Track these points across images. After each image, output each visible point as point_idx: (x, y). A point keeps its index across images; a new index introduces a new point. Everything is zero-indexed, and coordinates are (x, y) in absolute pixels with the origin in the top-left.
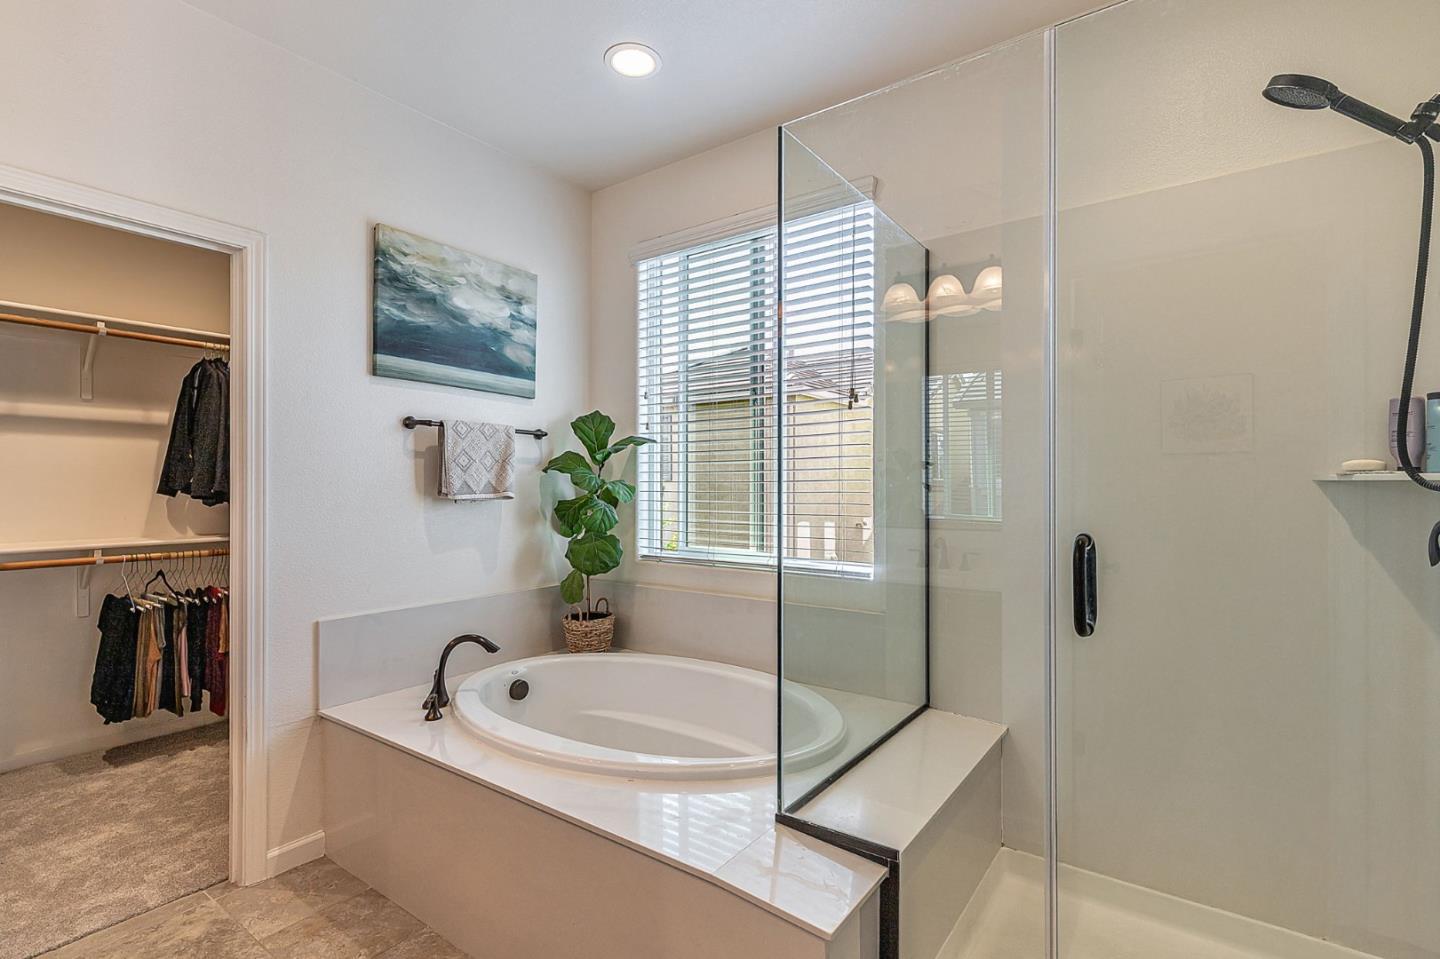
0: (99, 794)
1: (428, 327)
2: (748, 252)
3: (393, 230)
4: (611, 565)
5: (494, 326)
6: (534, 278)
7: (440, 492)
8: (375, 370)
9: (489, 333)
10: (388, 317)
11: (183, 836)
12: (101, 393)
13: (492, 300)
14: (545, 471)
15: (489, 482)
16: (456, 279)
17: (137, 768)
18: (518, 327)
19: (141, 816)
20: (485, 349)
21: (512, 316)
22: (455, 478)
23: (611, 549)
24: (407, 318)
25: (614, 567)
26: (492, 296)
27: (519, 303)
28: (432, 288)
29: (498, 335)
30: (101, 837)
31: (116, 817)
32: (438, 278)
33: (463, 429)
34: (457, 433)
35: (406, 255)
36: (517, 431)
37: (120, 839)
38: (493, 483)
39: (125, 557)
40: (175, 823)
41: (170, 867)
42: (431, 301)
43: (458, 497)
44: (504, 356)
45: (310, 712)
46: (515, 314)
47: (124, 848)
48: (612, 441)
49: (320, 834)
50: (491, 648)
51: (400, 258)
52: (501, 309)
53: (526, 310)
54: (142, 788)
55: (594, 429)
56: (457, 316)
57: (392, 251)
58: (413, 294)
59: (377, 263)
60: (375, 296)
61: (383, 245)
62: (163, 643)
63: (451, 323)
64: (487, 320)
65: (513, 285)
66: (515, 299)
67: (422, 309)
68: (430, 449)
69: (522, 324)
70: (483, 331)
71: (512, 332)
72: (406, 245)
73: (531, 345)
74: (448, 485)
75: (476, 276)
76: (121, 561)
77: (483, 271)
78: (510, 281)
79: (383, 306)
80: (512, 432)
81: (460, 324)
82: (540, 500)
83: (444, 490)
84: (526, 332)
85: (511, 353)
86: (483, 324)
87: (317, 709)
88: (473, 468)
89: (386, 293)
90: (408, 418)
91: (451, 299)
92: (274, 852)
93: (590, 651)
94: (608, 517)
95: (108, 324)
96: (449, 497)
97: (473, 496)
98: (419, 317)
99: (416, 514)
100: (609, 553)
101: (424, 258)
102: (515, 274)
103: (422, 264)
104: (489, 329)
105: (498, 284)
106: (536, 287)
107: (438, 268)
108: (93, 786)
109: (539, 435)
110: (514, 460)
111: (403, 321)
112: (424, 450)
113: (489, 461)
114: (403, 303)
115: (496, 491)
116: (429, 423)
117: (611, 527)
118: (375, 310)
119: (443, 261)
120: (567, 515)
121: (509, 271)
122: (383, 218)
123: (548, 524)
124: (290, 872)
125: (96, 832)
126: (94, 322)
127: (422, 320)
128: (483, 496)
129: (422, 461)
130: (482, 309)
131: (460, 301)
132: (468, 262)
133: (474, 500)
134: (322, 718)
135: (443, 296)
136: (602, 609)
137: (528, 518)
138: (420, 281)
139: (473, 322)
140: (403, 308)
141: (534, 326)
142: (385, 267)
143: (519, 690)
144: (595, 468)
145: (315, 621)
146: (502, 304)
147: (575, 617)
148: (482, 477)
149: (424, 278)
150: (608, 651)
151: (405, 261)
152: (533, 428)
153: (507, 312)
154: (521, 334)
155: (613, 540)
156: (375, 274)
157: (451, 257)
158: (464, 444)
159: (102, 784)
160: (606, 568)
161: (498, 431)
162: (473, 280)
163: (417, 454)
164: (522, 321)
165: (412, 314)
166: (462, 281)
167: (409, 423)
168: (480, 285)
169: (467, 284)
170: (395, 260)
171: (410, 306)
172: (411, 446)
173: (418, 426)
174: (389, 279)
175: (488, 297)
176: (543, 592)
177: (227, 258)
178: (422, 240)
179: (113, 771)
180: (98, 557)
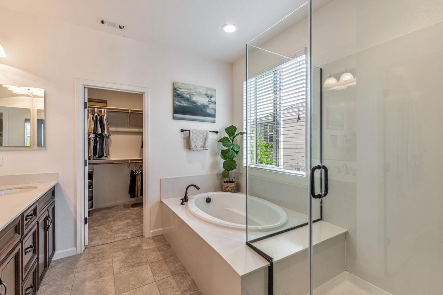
0: (128, 213)
1: (187, 106)
2: (272, 75)
3: (178, 83)
4: (233, 168)
5: (204, 104)
6: (215, 90)
7: (189, 148)
8: (174, 118)
9: (202, 106)
10: (177, 105)
11: (139, 225)
12: (131, 126)
13: (203, 97)
14: (218, 142)
15: (202, 145)
16: (194, 93)
17: (136, 209)
18: (210, 104)
19: (133, 219)
20: (202, 110)
21: (209, 101)
22: (193, 145)
23: (234, 164)
24: (181, 105)
25: (234, 169)
26: (203, 96)
27: (211, 97)
28: (188, 96)
29: (205, 106)
30: (125, 222)
31: (129, 218)
32: (189, 94)
33: (195, 132)
34: (193, 133)
35: (181, 89)
36: (210, 132)
37: (128, 223)
38: (203, 145)
39: (134, 162)
40: (138, 222)
41: (134, 231)
42: (187, 100)
43: (194, 149)
44: (207, 112)
45: (159, 200)
46: (210, 100)
47: (128, 225)
48: (236, 133)
49: (162, 229)
50: (198, 188)
51: (180, 90)
52: (206, 99)
53: (213, 99)
54: (135, 213)
55: (231, 130)
56: (194, 103)
57: (178, 88)
58: (183, 98)
59: (174, 92)
60: (174, 100)
61: (175, 87)
62: (141, 181)
63: (192, 104)
64: (202, 103)
65: (209, 93)
66: (210, 96)
67: (185, 102)
68: (187, 137)
69: (211, 103)
70: (201, 106)
71: (209, 105)
72: (181, 86)
73: (214, 108)
74: (191, 146)
75: (199, 92)
76: (133, 163)
77: (201, 90)
78: (208, 92)
79: (176, 102)
80: (208, 132)
81: (195, 105)
82: (217, 150)
83: (190, 147)
84: (213, 105)
85: (208, 111)
86: (201, 104)
87: (161, 199)
88: (197, 142)
89: (176, 99)
90: (182, 130)
91: (192, 98)
92: (151, 231)
93: (228, 192)
94: (233, 155)
95: (131, 110)
96: (191, 149)
97: (197, 149)
98: (184, 104)
99: (184, 153)
100: (233, 165)
101: (185, 89)
102: (210, 90)
103: (185, 91)
104: (203, 105)
105: (205, 93)
106: (216, 93)
107: (189, 91)
108: (128, 211)
109: (217, 132)
110: (208, 139)
111: (180, 105)
112: (186, 137)
113: (202, 140)
114: (180, 101)
115: (203, 147)
116: (186, 131)
117: (234, 158)
118: (174, 103)
119: (190, 89)
120: (224, 154)
121: (208, 89)
122: (176, 80)
123: (220, 156)
124: (155, 236)
125: (125, 221)
126: (128, 110)
127: (185, 105)
128: (200, 149)
129: (185, 140)
130: (201, 100)
131: (195, 99)
132: (197, 88)
133: (198, 150)
134: (161, 202)
135: (191, 98)
136: (234, 180)
137: (214, 154)
138: (185, 95)
139: (199, 104)
140: (180, 102)
141: (215, 103)
142: (176, 93)
143: (208, 200)
144: (231, 141)
145: (160, 178)
146: (206, 98)
147: (225, 182)
148: (200, 144)
149: (186, 94)
150: (234, 192)
151: (181, 90)
152: (215, 131)
153: (208, 100)
154: (212, 106)
155: (235, 162)
156: (174, 95)
157: (192, 87)
158: (195, 136)
159: (129, 211)
160: (232, 169)
161: (204, 132)
162: (198, 93)
163: (184, 138)
164: (212, 102)
165: (182, 103)
166: (195, 93)
167: (182, 131)
168: (200, 94)
169: (196, 94)
170: (178, 90)
171: (182, 102)
172: (183, 136)
173: (184, 131)
174: (177, 95)
175: (202, 97)
176: (218, 175)
177: (142, 95)
178: (185, 84)
179: (132, 209)
180: (129, 162)
